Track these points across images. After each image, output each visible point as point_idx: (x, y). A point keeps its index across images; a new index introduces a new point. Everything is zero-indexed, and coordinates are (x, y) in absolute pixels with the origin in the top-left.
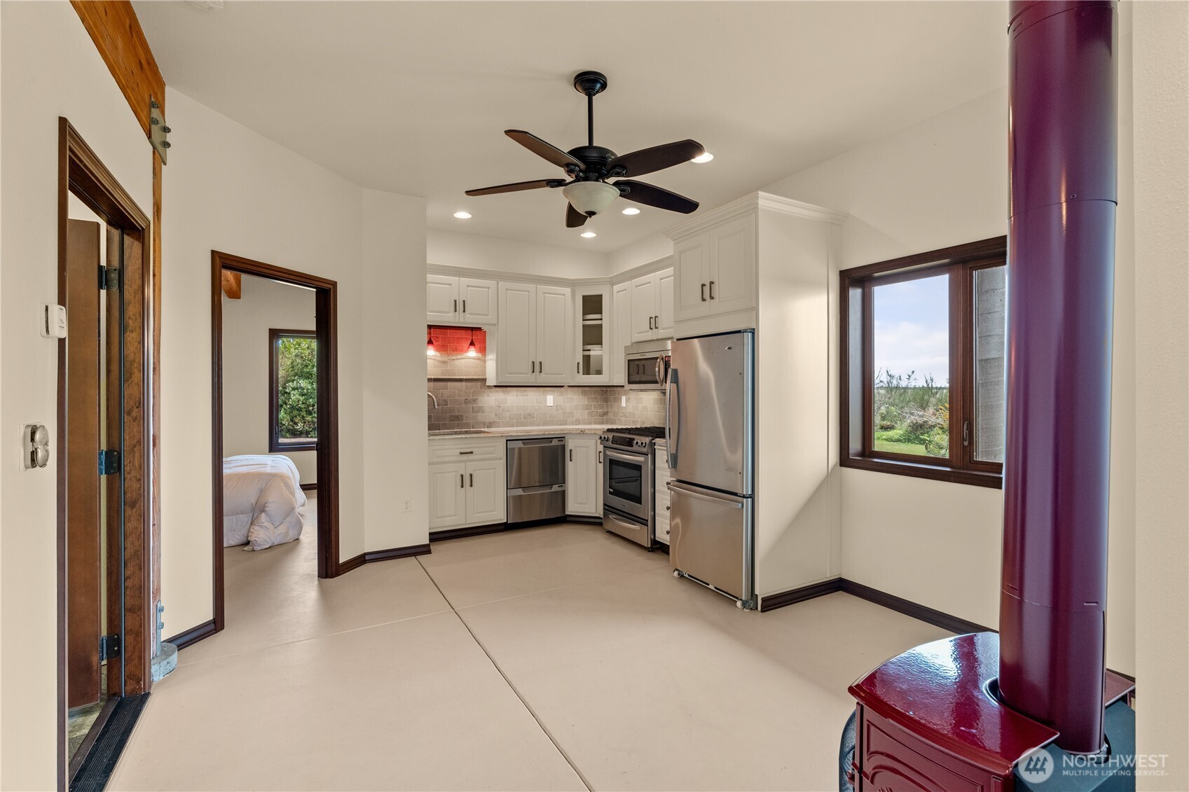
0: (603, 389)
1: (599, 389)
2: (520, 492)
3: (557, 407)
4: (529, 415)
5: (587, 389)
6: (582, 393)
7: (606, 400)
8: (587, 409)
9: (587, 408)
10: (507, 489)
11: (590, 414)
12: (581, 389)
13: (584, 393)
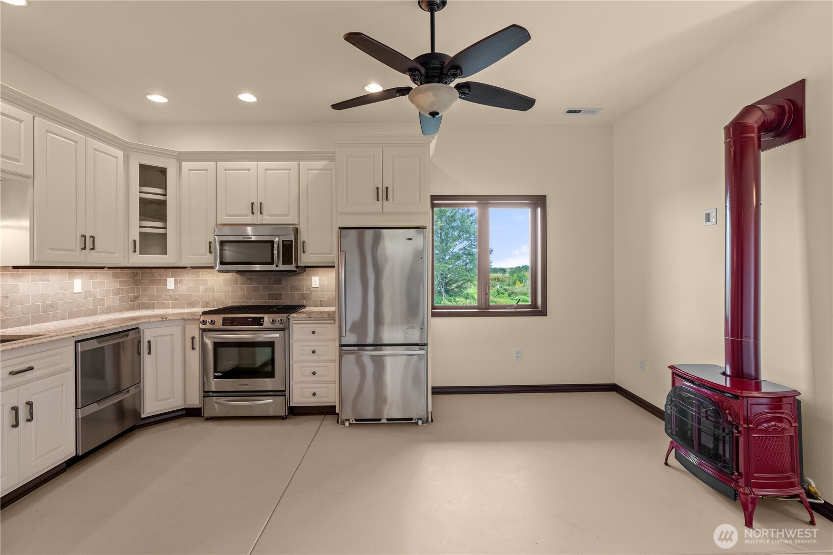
0: (134, 270)
1: (130, 270)
2: (94, 408)
3: (86, 294)
4: (51, 306)
5: (118, 270)
6: (113, 276)
7: (136, 283)
8: (119, 294)
9: (118, 292)
10: (76, 408)
11: (121, 300)
12: (112, 271)
13: (115, 276)
